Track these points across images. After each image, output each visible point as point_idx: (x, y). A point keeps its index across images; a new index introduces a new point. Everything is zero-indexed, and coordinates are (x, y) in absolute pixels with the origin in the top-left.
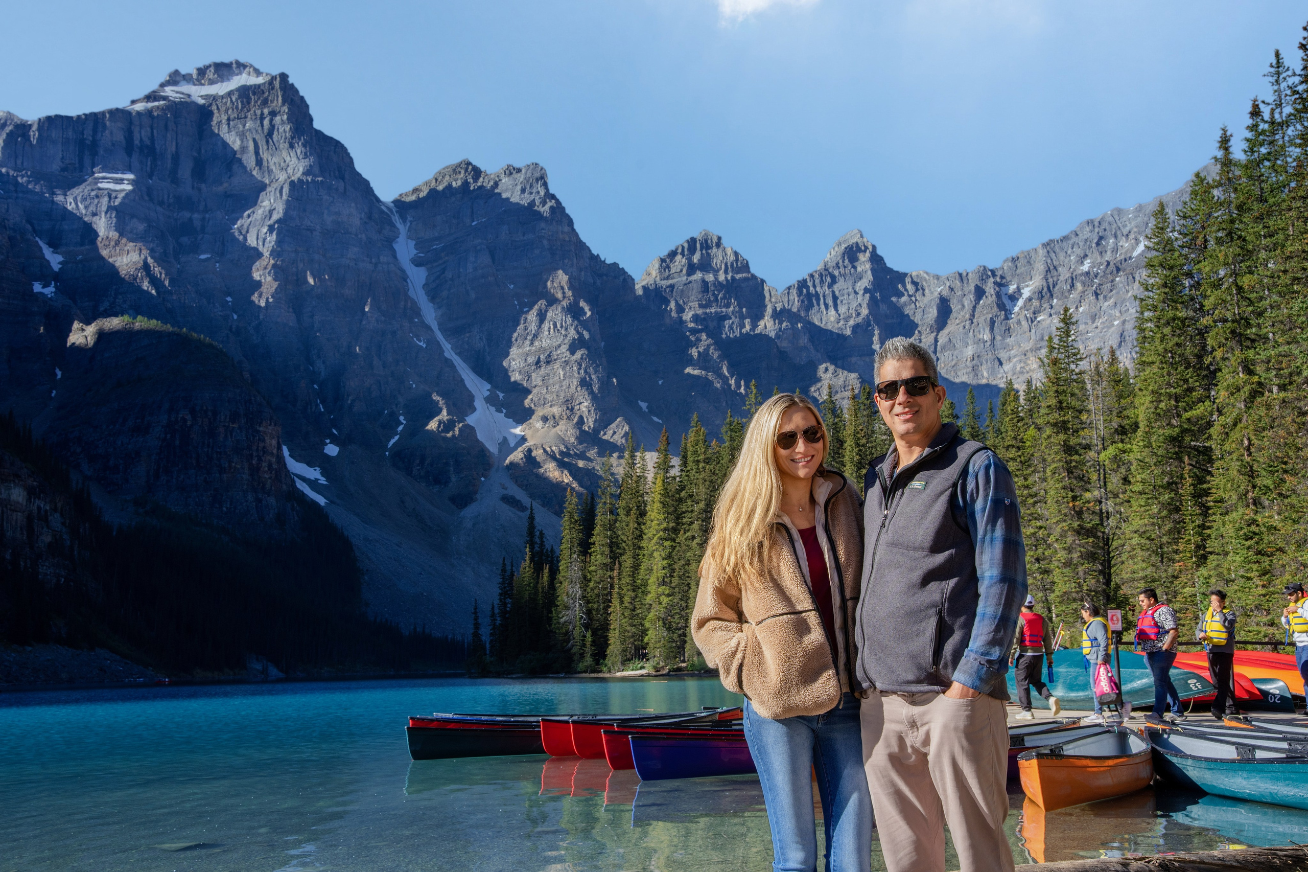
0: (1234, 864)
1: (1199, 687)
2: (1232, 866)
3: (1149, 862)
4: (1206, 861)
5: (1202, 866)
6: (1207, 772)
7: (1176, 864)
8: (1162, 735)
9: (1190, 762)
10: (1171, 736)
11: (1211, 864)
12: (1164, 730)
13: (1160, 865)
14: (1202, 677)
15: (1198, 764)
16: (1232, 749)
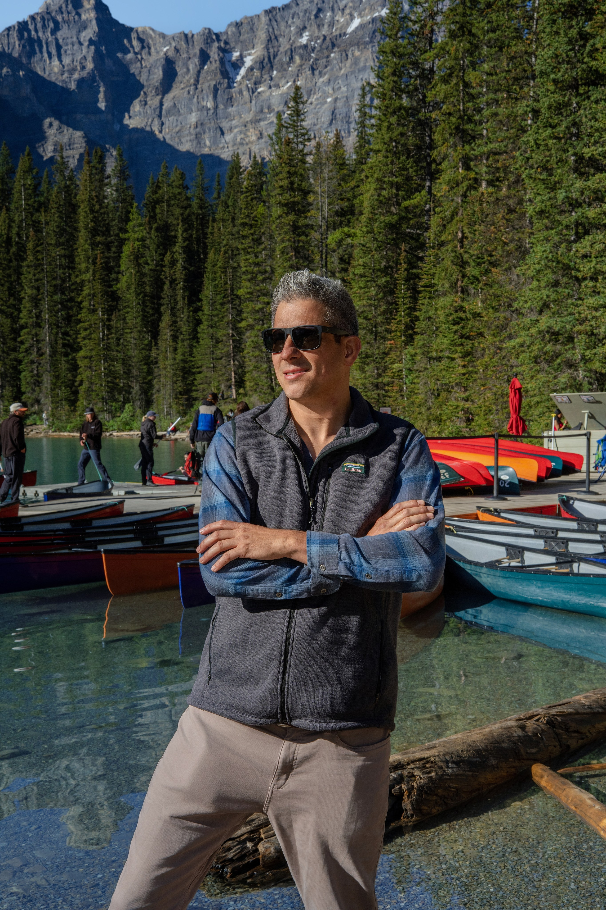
0: (600, 710)
1: (447, 476)
2: (598, 713)
3: (537, 720)
4: (580, 711)
5: (577, 717)
7: (559, 719)
11: (584, 713)
13: (548, 723)
14: (450, 467)
15: (492, 572)
16: (503, 549)
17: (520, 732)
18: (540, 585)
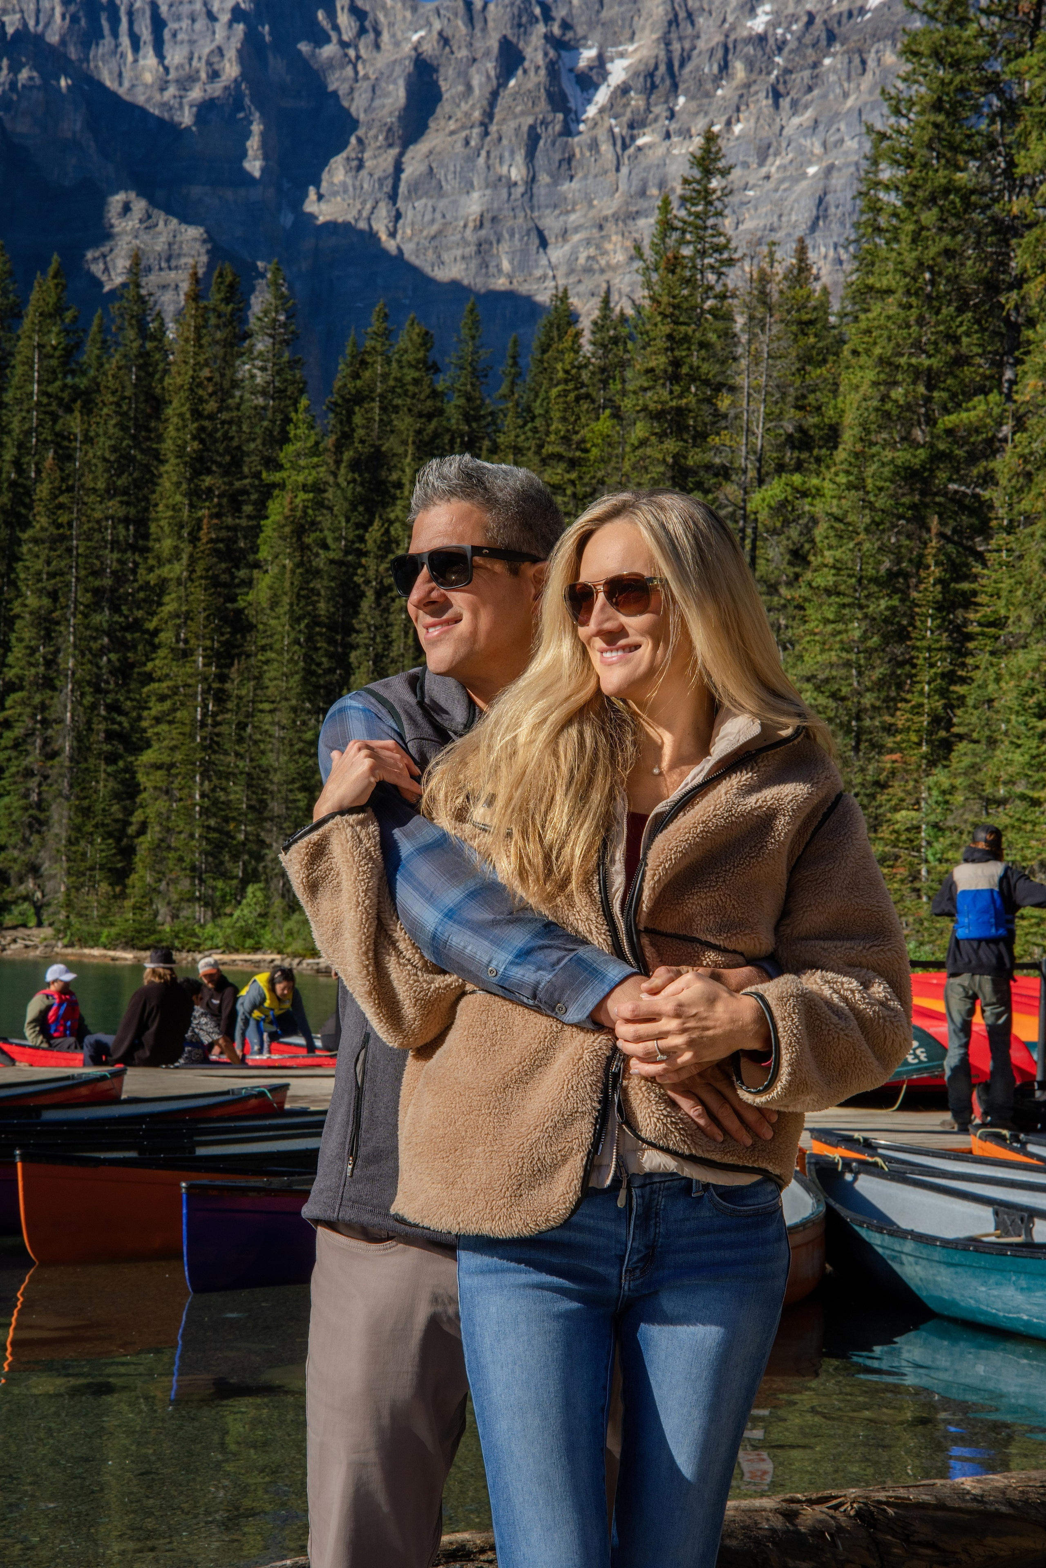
0: (1004, 1509)
1: (923, 1057)
2: (998, 1514)
3: (836, 1508)
4: (949, 1503)
5: (940, 1514)
6: (943, 1270)
7: (890, 1511)
8: (842, 1173)
9: (909, 1246)
10: (862, 1177)
11: (959, 1510)
12: (847, 1164)
13: (859, 1514)
14: (929, 1036)
15: (925, 1252)
16: (987, 1212)
17: (778, 1522)
18: (1023, 1283)
